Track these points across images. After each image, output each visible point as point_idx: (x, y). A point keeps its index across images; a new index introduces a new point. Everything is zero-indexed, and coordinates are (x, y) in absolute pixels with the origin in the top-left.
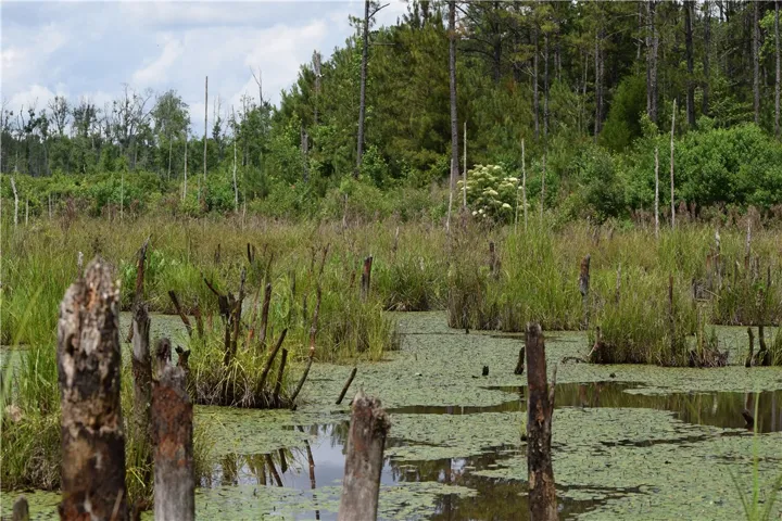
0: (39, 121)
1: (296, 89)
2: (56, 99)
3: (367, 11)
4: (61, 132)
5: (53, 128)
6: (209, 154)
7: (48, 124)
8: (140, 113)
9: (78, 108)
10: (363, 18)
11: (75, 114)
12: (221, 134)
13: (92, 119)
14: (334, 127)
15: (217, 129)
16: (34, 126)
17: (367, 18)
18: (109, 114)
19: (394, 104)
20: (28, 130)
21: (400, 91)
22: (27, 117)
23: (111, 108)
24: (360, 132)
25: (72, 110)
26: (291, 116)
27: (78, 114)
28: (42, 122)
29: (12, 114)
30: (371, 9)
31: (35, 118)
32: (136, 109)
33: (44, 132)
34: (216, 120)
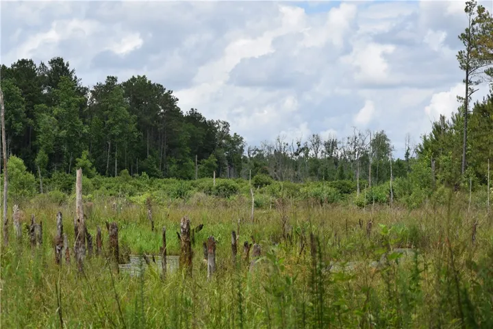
0: (303, 149)
1: (431, 136)
2: (314, 136)
3: (467, 93)
4: (316, 156)
5: (311, 153)
6: (401, 168)
7: (309, 151)
8: (363, 144)
9: (327, 141)
10: (464, 97)
11: (325, 145)
12: (409, 157)
13: (335, 148)
14: (451, 157)
15: (407, 154)
16: (300, 152)
17: (467, 97)
18: (345, 145)
19: (482, 144)
20: (297, 154)
21: (485, 137)
22: (296, 147)
23: (346, 141)
24: (463, 160)
25: (323, 142)
26: (428, 150)
27: (327, 144)
28: (305, 149)
29: (287, 145)
30: (469, 92)
31: (301, 147)
32: (361, 142)
33: (306, 155)
34: (407, 148)
